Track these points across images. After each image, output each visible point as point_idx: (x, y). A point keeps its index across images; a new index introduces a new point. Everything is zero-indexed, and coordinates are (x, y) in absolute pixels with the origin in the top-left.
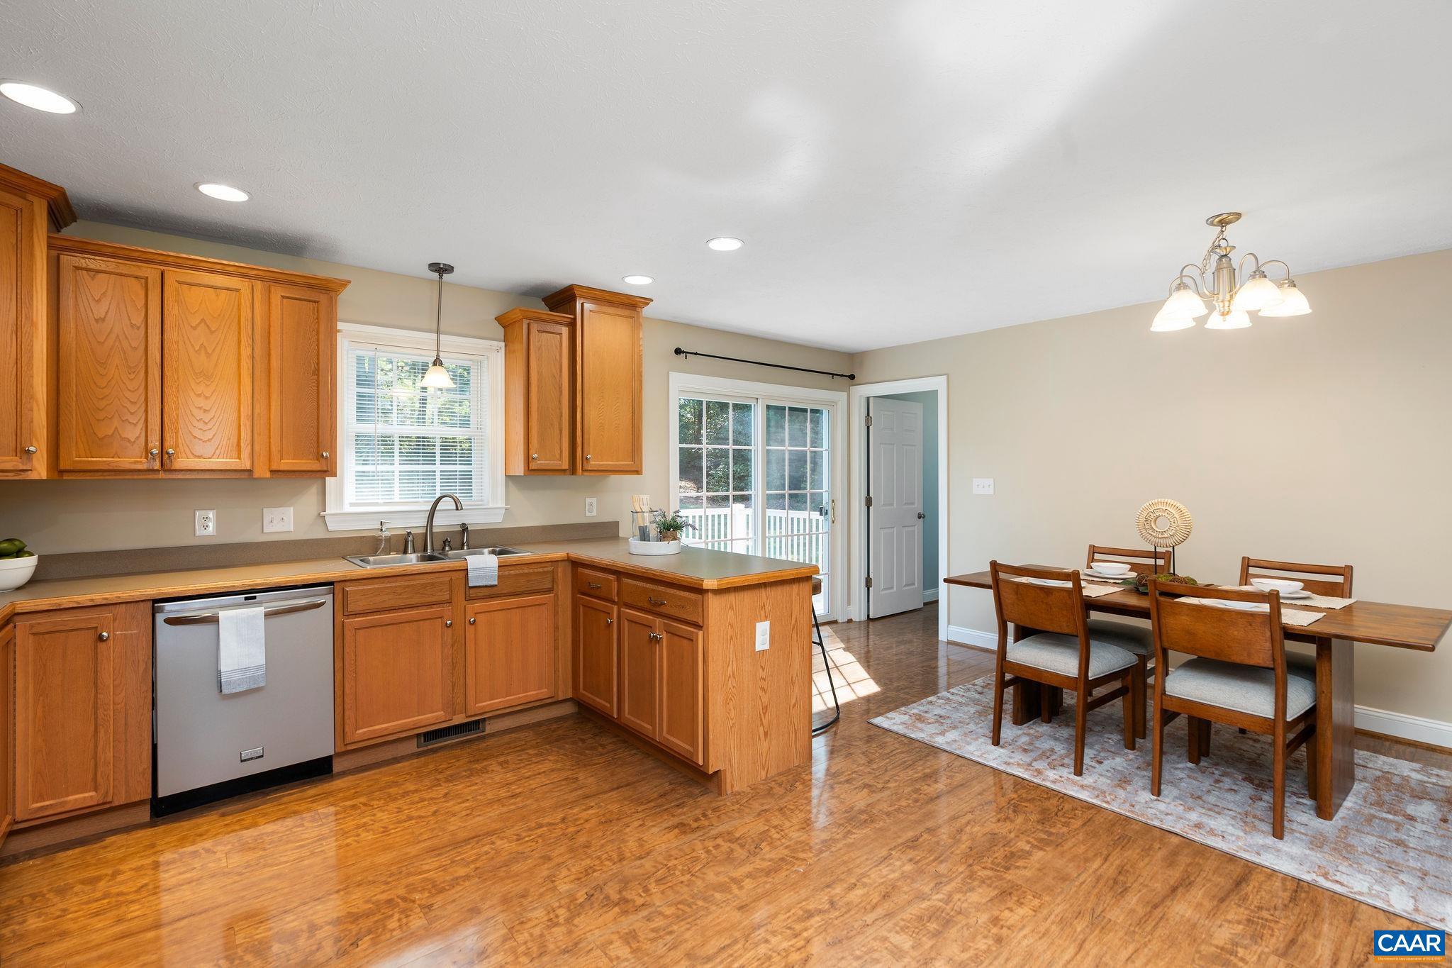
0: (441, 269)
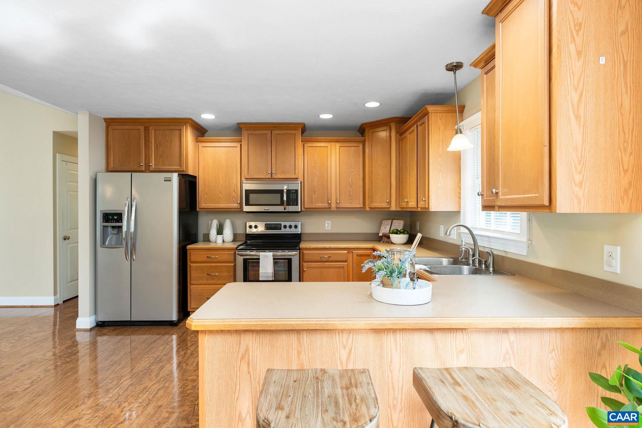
0: (453, 67)
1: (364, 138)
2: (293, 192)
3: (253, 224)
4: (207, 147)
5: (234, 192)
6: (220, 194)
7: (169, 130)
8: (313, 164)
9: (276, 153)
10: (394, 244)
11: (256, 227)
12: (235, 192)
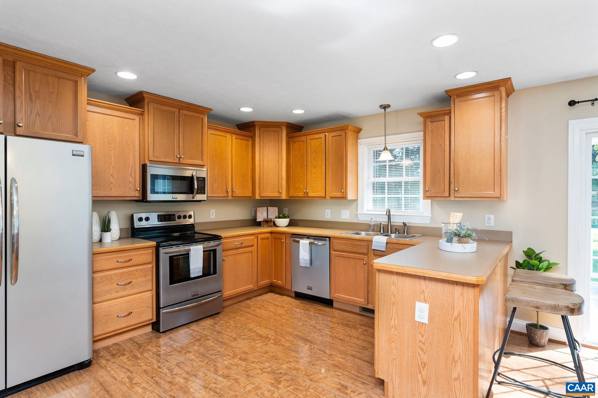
0: (385, 107)
1: (254, 134)
2: (201, 180)
3: (144, 216)
4: (93, 112)
5: (130, 176)
6: (111, 178)
7: (56, 77)
8: (214, 152)
9: (184, 135)
10: (278, 227)
11: (147, 219)
12: (132, 177)
